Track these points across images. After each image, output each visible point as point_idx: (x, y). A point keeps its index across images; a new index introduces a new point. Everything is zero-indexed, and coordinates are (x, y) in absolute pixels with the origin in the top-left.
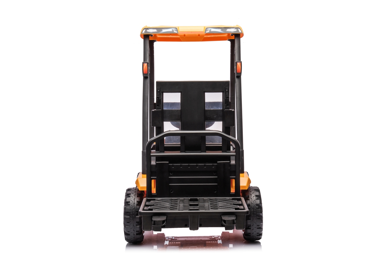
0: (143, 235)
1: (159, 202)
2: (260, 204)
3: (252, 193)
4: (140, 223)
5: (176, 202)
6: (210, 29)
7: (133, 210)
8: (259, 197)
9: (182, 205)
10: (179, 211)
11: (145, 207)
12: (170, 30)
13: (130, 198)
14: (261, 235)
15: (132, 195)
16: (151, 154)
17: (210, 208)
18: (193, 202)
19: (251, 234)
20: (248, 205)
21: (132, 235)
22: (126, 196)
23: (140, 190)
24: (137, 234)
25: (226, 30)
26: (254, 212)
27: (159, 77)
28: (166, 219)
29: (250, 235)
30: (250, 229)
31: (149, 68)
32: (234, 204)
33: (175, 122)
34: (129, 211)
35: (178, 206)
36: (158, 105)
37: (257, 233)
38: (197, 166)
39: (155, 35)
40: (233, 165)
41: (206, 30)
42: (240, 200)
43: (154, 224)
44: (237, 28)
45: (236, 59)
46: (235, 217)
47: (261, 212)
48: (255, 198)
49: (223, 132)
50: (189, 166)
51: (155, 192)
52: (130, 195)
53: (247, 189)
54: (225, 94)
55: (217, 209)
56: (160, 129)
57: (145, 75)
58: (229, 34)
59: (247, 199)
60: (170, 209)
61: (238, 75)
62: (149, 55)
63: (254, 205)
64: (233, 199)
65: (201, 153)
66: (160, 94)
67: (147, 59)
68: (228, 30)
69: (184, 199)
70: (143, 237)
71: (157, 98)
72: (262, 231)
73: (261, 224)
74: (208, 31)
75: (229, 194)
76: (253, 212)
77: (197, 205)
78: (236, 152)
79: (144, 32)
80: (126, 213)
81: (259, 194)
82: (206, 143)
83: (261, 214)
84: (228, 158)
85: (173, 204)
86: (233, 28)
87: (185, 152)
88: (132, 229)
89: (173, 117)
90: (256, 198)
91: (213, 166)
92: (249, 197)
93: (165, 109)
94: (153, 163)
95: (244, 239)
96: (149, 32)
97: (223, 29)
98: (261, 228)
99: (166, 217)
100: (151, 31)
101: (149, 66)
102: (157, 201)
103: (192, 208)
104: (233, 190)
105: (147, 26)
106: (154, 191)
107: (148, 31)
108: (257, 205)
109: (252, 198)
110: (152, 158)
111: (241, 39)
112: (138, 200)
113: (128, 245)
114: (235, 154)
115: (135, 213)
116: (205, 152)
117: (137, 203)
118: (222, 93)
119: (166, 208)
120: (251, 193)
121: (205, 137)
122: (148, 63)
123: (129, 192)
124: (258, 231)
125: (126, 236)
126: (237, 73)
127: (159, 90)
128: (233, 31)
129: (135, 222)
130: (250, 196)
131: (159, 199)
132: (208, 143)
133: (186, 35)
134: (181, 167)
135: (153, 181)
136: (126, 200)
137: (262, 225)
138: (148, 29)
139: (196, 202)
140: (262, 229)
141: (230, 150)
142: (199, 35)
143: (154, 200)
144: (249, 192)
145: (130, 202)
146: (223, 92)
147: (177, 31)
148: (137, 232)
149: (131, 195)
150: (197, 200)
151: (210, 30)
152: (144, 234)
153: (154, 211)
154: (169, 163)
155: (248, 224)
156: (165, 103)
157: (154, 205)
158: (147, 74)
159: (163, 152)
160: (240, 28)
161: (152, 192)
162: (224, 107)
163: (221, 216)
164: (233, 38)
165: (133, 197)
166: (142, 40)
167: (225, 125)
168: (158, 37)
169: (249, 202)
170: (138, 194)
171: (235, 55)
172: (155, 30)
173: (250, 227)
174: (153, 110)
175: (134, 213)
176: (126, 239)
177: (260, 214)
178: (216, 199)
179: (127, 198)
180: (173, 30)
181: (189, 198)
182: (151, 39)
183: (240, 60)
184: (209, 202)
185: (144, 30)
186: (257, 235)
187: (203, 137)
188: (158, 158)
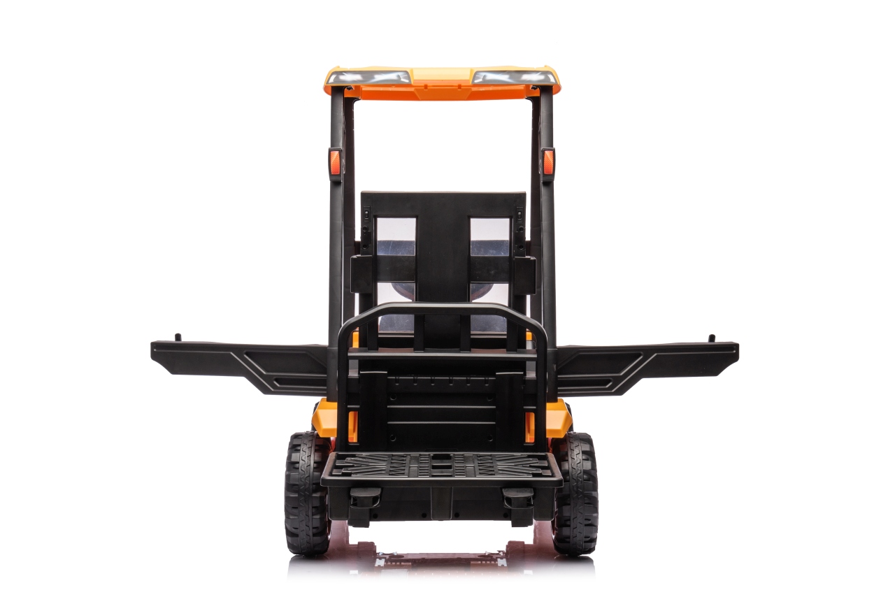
0: (327, 538)
1: (364, 460)
2: (593, 472)
3: (575, 445)
4: (321, 509)
5: (403, 460)
6: (484, 74)
7: (306, 479)
8: (590, 455)
9: (414, 467)
10: (409, 477)
11: (334, 470)
12: (393, 76)
13: (298, 454)
14: (594, 540)
15: (304, 448)
16: (349, 354)
17: (478, 472)
18: (439, 461)
19: (571, 537)
20: (565, 473)
21: (302, 535)
22: (289, 449)
23: (321, 436)
24: (314, 535)
25: (521, 76)
26: (578, 487)
27: (365, 182)
28: (381, 494)
29: (568, 540)
30: (569, 526)
31: (344, 161)
32: (531, 466)
33: (404, 284)
34: (297, 483)
35: (407, 469)
36: (364, 246)
37: (585, 537)
38: (450, 381)
39: (358, 88)
40: (531, 381)
41: (475, 78)
42: (545, 458)
43: (355, 504)
44: (545, 73)
45: (543, 144)
46: (531, 492)
47: (595, 488)
48: (580, 457)
49: (510, 306)
50: (432, 381)
51: (355, 440)
52: (299, 448)
53: (562, 436)
54: (516, 221)
55: (494, 475)
56: (369, 299)
57: (335, 178)
58: (527, 86)
59: (561, 459)
60: (390, 475)
61: (547, 179)
62: (344, 133)
63: (579, 472)
64: (529, 456)
65: (459, 352)
66: (370, 220)
67: (339, 142)
68: (525, 77)
69: (421, 455)
70: (327, 542)
71: (363, 229)
72: (596, 531)
73: (595, 515)
74: (479, 78)
75: (520, 446)
76: (575, 489)
77: (450, 467)
78: (537, 352)
79: (332, 80)
80: (290, 487)
81: (590, 448)
82: (472, 332)
83: (594, 493)
84: (520, 365)
85: (395, 465)
86: (536, 72)
87: (424, 350)
88: (304, 523)
89: (398, 270)
90: (584, 457)
91: (486, 382)
92: (567, 455)
93: (380, 253)
94: (353, 374)
95: (556, 552)
96: (344, 81)
97: (513, 74)
98: (592, 525)
99: (380, 489)
100: (348, 78)
101: (344, 157)
102: (361, 459)
103: (436, 472)
104: (530, 438)
105: (339, 67)
106: (353, 437)
107: (342, 78)
108: (585, 472)
109: (575, 458)
110: (351, 362)
111: (555, 97)
112: (317, 459)
113: (293, 560)
114: (535, 356)
115: (311, 487)
116: (469, 350)
117: (315, 465)
118: (507, 221)
119: (379, 471)
120: (573, 446)
121: (469, 318)
122: (340, 151)
123: (297, 442)
124: (586, 531)
125: (290, 538)
126: (544, 175)
127: (367, 212)
128: (536, 78)
129: (311, 507)
130: (569, 454)
131: (364, 454)
132: (476, 333)
133: (430, 86)
134: (416, 384)
135: (351, 415)
136: (289, 457)
137: (597, 518)
138: (341, 73)
139: (448, 461)
140: (596, 527)
141: (525, 348)
142: (460, 86)
143: (354, 456)
144: (568, 443)
145: (298, 463)
146: (511, 218)
147: (409, 78)
148: (314, 530)
149: (302, 447)
150: (448, 457)
151: (485, 76)
152: (329, 537)
153: (354, 478)
154: (389, 374)
155: (564, 515)
156: (380, 241)
157: (353, 466)
158: (340, 175)
159: (376, 350)
160: (551, 73)
161: (350, 441)
162: (513, 251)
163: (501, 489)
164: (537, 93)
165: (307, 451)
166: (328, 98)
167: (514, 292)
168: (364, 89)
169: (566, 466)
170: (316, 445)
171: (540, 133)
172: (358, 77)
173: (568, 523)
174: (355, 257)
175: (307, 486)
176: (291, 547)
177: (591, 494)
178: (491, 455)
179: (294, 455)
180: (399, 76)
181: (432, 454)
182: (348, 94)
183: (552, 145)
184: (477, 462)
185: (333, 77)
186: (585, 542)
187: (464, 317)
188: (364, 363)
